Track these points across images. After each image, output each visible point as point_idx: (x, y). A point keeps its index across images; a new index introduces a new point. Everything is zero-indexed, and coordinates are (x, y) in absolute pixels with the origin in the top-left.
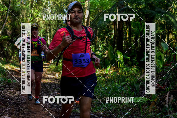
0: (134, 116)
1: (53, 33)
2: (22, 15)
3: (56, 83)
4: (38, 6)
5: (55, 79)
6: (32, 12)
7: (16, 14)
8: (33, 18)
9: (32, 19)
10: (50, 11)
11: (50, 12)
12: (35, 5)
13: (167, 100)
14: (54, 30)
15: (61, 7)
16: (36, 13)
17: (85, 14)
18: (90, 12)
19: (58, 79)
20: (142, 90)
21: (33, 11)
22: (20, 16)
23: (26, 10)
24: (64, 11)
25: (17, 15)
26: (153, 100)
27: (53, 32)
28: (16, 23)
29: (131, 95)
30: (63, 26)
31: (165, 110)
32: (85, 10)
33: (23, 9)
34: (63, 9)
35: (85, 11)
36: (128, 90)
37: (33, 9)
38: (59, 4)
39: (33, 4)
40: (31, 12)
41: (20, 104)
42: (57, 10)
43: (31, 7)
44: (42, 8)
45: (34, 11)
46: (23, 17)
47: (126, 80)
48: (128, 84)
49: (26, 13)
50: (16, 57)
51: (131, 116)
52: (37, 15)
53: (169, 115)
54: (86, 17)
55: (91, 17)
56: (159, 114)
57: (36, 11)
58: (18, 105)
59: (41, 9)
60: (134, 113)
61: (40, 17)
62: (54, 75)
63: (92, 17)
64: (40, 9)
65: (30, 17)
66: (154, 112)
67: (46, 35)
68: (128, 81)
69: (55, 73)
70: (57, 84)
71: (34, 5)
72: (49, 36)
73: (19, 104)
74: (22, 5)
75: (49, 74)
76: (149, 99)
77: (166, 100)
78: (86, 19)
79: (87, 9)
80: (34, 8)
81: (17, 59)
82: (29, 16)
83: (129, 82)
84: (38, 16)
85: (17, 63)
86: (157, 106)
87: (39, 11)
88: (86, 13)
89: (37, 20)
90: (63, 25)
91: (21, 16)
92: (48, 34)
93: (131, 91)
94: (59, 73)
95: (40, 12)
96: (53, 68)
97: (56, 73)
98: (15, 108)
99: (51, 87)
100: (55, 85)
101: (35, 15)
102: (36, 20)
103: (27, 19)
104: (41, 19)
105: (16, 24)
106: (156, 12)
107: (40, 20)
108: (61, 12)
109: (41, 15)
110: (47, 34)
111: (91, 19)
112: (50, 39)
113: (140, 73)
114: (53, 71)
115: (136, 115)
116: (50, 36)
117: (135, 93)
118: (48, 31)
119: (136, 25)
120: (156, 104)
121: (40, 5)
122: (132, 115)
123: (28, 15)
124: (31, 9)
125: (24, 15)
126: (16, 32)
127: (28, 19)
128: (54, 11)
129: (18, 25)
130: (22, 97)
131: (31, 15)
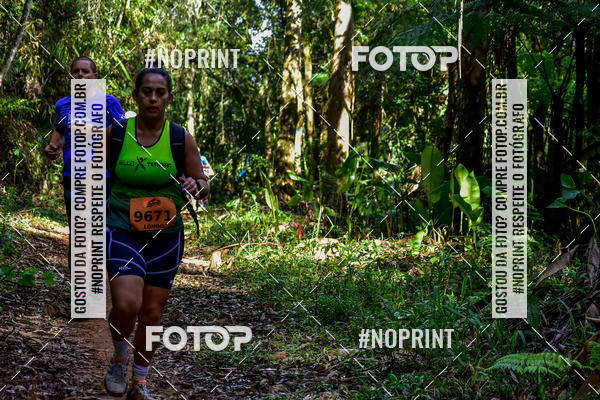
1: (207, 90)
2: (85, 18)
3: (212, 287)
5: (210, 273)
7: (63, 14)
8: (128, 31)
9: (124, 36)
10: (200, 4)
11: (197, 10)
14: (214, 81)
16: (141, 9)
18: (355, 11)
19: (221, 276)
20: (552, 326)
22: (79, 22)
24: (253, 3)
25: (65, 19)
26: (593, 365)
27: (209, 87)
29: (505, 343)
30: (250, 65)
32: (337, 4)
35: (335, 8)
40: (124, 5)
41: (66, 369)
42: (224, 2)
45: (134, 3)
46: (89, 26)
49: (101, 9)
52: (147, 20)
54: (341, 29)
55: (359, 32)
58: (58, 375)
61: (157, 28)
62: (207, 256)
63: (365, 32)
65: (118, 25)
67: (181, 101)
69: (209, 249)
70: (217, 293)
72: (191, 103)
73: (59, 370)
76: (578, 360)
78: (339, 36)
82: (114, 23)
84: (148, 23)
89: (147, 41)
91: (82, 22)
92: (190, 96)
93: (506, 329)
94: (226, 251)
95: (157, 8)
97: (213, 251)
98: (43, 387)
99: (191, 305)
100: (208, 297)
101: (136, 19)
102: (143, 37)
103: (105, 35)
104: (162, 37)
105: (60, 53)
107: (158, 41)
109: (162, 19)
110: (185, 95)
111: (358, 38)
112: (198, 117)
113: (547, 256)
114: (203, 241)
116: (197, 105)
117: (523, 337)
118: (190, 86)
123: (111, 20)
125: (93, 17)
127: (110, 34)
130: (75, 344)
131: (121, 16)
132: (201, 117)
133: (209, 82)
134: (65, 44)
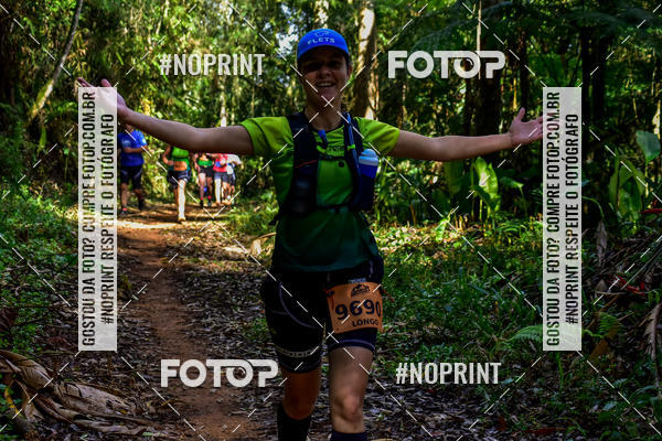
0: (536, 390)
1: (239, 91)
2: (128, 27)
3: (254, 272)
5: (252, 259)
6: (165, 15)
7: (107, 24)
8: (166, 38)
9: (162, 43)
10: (231, 12)
11: (228, 17)
13: (652, 335)
14: (245, 83)
16: (178, 18)
17: (360, 24)
18: (378, 16)
19: (262, 262)
21: (166, 12)
22: (122, 31)
23: (143, 7)
24: (280, 11)
25: (109, 28)
26: (602, 334)
27: (240, 89)
28: (105, 55)
29: (524, 316)
30: (279, 67)
31: (644, 369)
32: (360, 10)
33: (130, 4)
34: (279, 4)
35: (358, 14)
36: (514, 301)
37: (167, 3)
40: (162, 14)
41: (130, 345)
42: (254, 10)
45: (171, 12)
46: (132, 34)
47: (509, 265)
48: (513, 278)
49: (143, 19)
51: (525, 389)
52: (183, 28)
53: (657, 384)
54: (364, 33)
55: (381, 36)
56: (623, 380)
57: (180, 10)
59: (198, 3)
60: (534, 379)
61: (193, 35)
62: (248, 244)
63: (387, 37)
64: (191, 6)
65: (157, 32)
66: (606, 375)
67: (215, 101)
68: (513, 268)
69: (249, 238)
70: (259, 277)
72: (224, 104)
73: (124, 346)
75: (227, 243)
77: (647, 333)
78: (363, 40)
79: (369, 8)
82: (153, 31)
83: (518, 273)
84: (185, 30)
86: (616, 355)
87: (188, 11)
88: (363, 21)
89: (183, 46)
90: (279, 63)
91: (126, 31)
92: (222, 97)
93: (525, 305)
94: (265, 239)
95: (192, 16)
96: (242, 221)
97: (253, 240)
99: (237, 288)
100: (251, 281)
101: (173, 27)
102: (180, 43)
103: (145, 42)
104: (197, 43)
105: (104, 59)
106: (619, 18)
107: (193, 46)
108: (271, 17)
109: (197, 26)
110: (218, 96)
111: (381, 42)
112: (230, 116)
114: (242, 230)
115: (540, 385)
116: (229, 105)
117: (540, 311)
118: (222, 87)
119: (545, 65)
120: (612, 348)
122: (529, 385)
123: (150, 28)
124: (160, 4)
125: (135, 26)
127: (149, 41)
128: (244, 10)
129: (115, 63)
130: (135, 323)
131: (159, 24)
132: (233, 116)
133: (241, 84)
134: (109, 50)
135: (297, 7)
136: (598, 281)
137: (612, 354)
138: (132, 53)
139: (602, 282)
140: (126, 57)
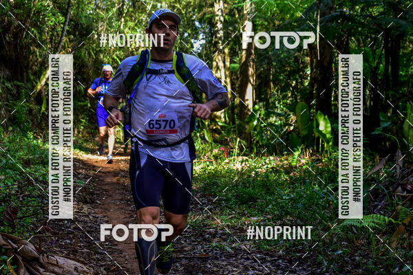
0: (357, 258)
2: (97, 34)
4: (135, 14)
6: (122, 27)
7: (85, 32)
12: (128, 11)
15: (188, 15)
16: (129, 29)
17: (244, 31)
18: (255, 26)
20: (376, 201)
21: (122, 25)
22: (94, 36)
23: (107, 21)
24: (194, 25)
26: (401, 221)
28: (83, 52)
32: (244, 22)
33: (99, 19)
34: (194, 21)
35: (243, 24)
37: (123, 20)
38: (183, 9)
39: (123, 9)
40: (120, 26)
43: (119, 15)
44: (144, 19)
45: (125, 25)
50: (83, 130)
51: (350, 258)
57: (131, 24)
59: (142, 20)
60: (356, 251)
64: (138, 21)
66: (404, 248)
71: (126, 12)
74: (98, 10)
79: (249, 20)
80: (124, 17)
81: (87, 135)
85: (85, 144)
86: (410, 235)
87: (136, 25)
88: (245, 29)
91: (96, 36)
108: (188, 29)
115: (360, 255)
120: (407, 230)
121: (140, 11)
122: (352, 255)
124: (118, 20)
126: (84, 73)
129: (90, 57)
134: (86, 49)
135: (204, 22)
136: (397, 188)
137: (407, 234)
138: (100, 51)
139: (400, 188)
140: (97, 53)
